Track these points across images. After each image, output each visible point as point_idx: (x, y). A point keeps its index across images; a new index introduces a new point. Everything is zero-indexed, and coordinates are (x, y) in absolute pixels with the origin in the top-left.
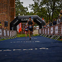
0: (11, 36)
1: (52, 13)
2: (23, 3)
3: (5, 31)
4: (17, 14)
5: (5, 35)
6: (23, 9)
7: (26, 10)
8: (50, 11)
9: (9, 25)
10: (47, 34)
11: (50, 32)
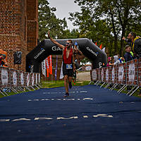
0: (28, 84)
1: (121, 32)
2: (55, 10)
3: (14, 74)
4: (43, 36)
5: (15, 83)
6: (56, 24)
7: (63, 25)
8: (117, 29)
9: (24, 60)
10: (109, 81)
11: (116, 76)
